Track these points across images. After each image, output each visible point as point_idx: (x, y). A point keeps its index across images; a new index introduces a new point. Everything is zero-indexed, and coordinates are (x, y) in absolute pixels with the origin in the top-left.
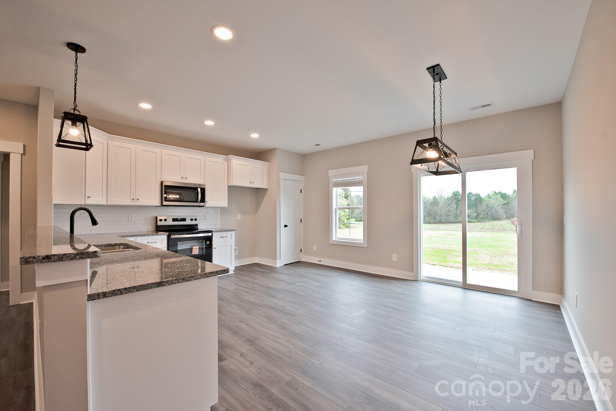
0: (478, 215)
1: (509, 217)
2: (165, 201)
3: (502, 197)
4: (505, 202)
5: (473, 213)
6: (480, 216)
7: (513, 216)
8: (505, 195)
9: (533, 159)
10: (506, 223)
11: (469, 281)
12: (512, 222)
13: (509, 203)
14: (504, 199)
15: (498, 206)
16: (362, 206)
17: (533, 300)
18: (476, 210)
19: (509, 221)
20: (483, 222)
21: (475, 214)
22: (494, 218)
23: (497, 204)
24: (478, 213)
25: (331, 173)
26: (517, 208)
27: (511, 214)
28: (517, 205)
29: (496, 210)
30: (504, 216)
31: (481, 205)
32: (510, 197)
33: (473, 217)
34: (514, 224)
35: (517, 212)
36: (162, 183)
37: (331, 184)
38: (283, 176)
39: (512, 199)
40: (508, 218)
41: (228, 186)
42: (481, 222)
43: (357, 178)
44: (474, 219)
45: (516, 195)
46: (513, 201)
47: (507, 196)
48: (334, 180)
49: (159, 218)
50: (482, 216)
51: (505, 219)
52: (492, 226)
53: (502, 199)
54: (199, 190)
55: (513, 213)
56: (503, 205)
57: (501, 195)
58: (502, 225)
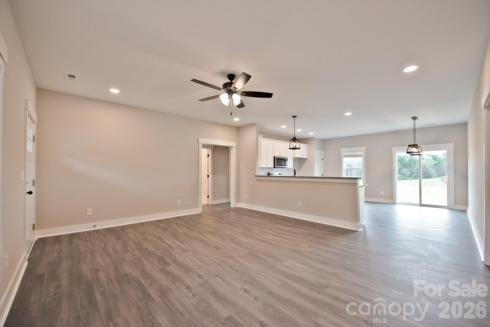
0: (412, 173)
1: (440, 174)
2: (277, 165)
3: (433, 159)
4: (436, 162)
5: (407, 172)
6: (414, 175)
7: (443, 175)
8: (436, 157)
9: (454, 147)
10: (437, 180)
11: (422, 203)
12: (443, 180)
13: (440, 163)
14: (435, 160)
15: (430, 166)
16: (362, 168)
17: (454, 209)
18: (410, 169)
19: (439, 179)
20: (416, 179)
21: (410, 173)
22: (426, 176)
23: (428, 164)
24: (411, 171)
25: (342, 150)
26: (446, 168)
27: (441, 173)
28: (446, 165)
29: (428, 170)
30: (435, 174)
31: (415, 165)
32: (440, 158)
33: (408, 175)
34: (444, 181)
35: (446, 171)
36: (274, 157)
37: (342, 156)
38: (316, 151)
39: (442, 160)
40: (439, 176)
41: (293, 158)
42: (414, 179)
43: (359, 153)
44: (408, 177)
45: (445, 157)
46: (443, 162)
47: (438, 157)
48: (344, 154)
49: (270, 173)
50: (415, 174)
51: (436, 177)
52: (425, 182)
53: (433, 160)
54: (286, 159)
55: (443, 172)
56: (434, 165)
57: (433, 157)
58: (433, 182)
